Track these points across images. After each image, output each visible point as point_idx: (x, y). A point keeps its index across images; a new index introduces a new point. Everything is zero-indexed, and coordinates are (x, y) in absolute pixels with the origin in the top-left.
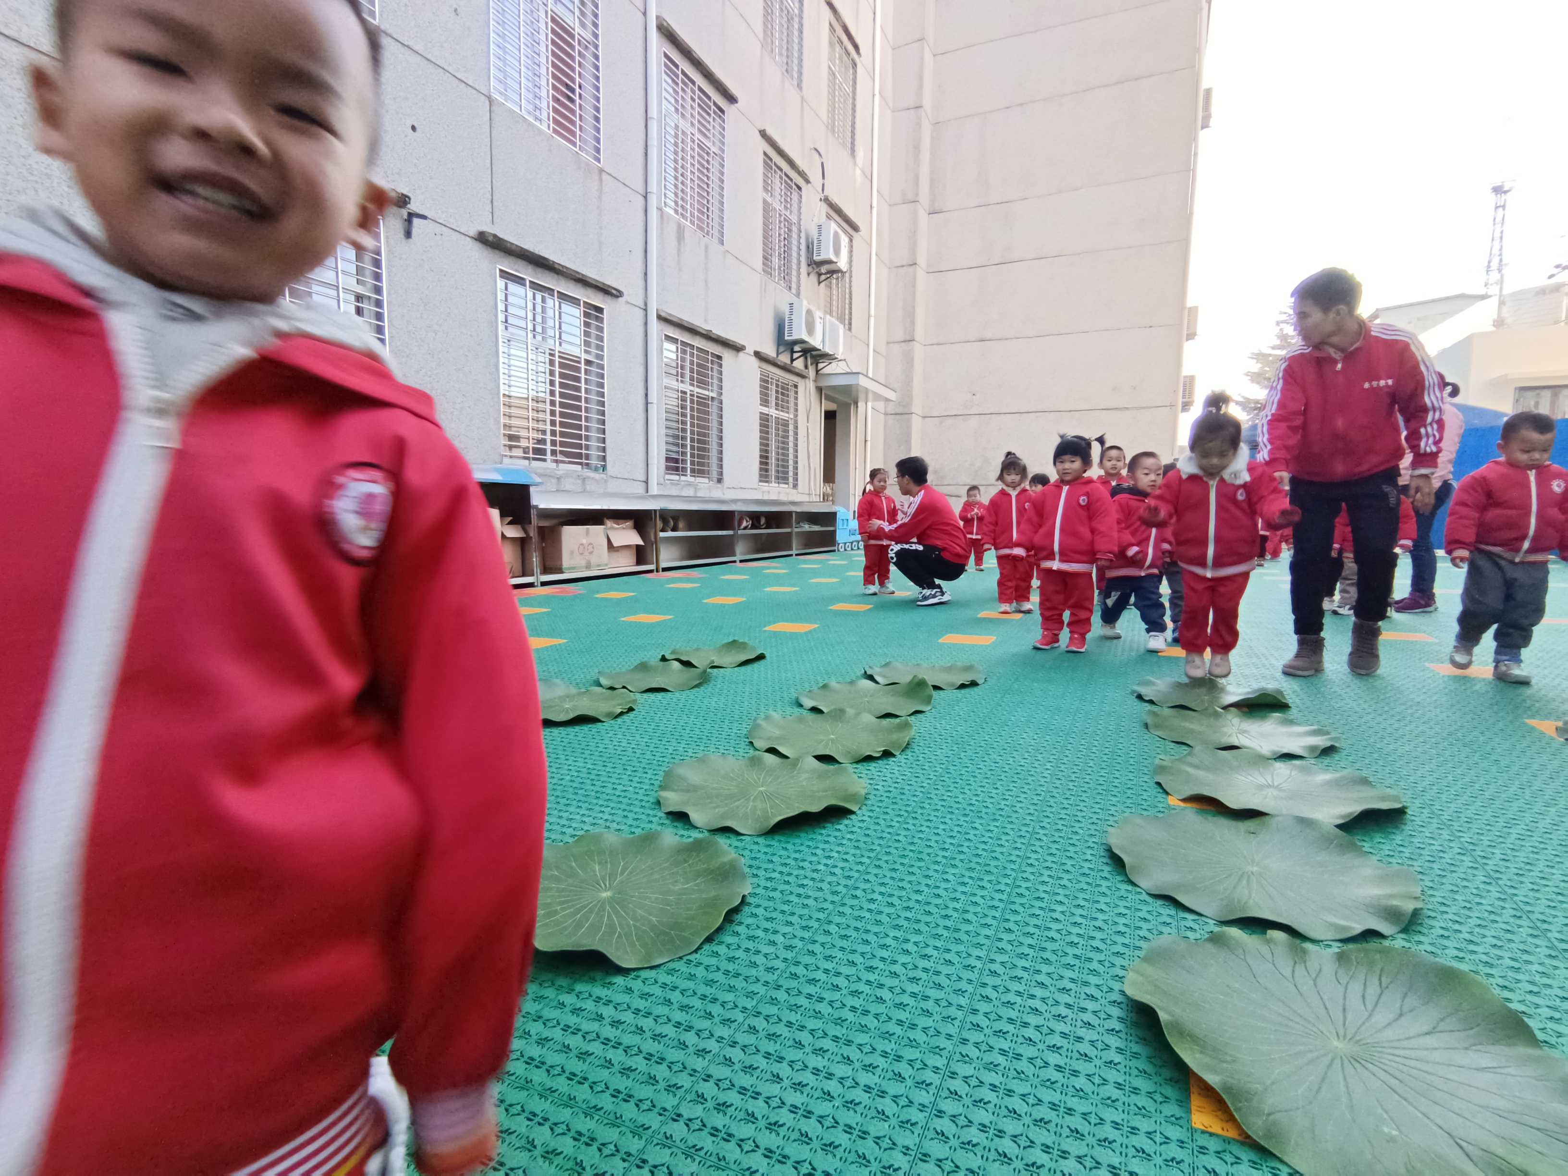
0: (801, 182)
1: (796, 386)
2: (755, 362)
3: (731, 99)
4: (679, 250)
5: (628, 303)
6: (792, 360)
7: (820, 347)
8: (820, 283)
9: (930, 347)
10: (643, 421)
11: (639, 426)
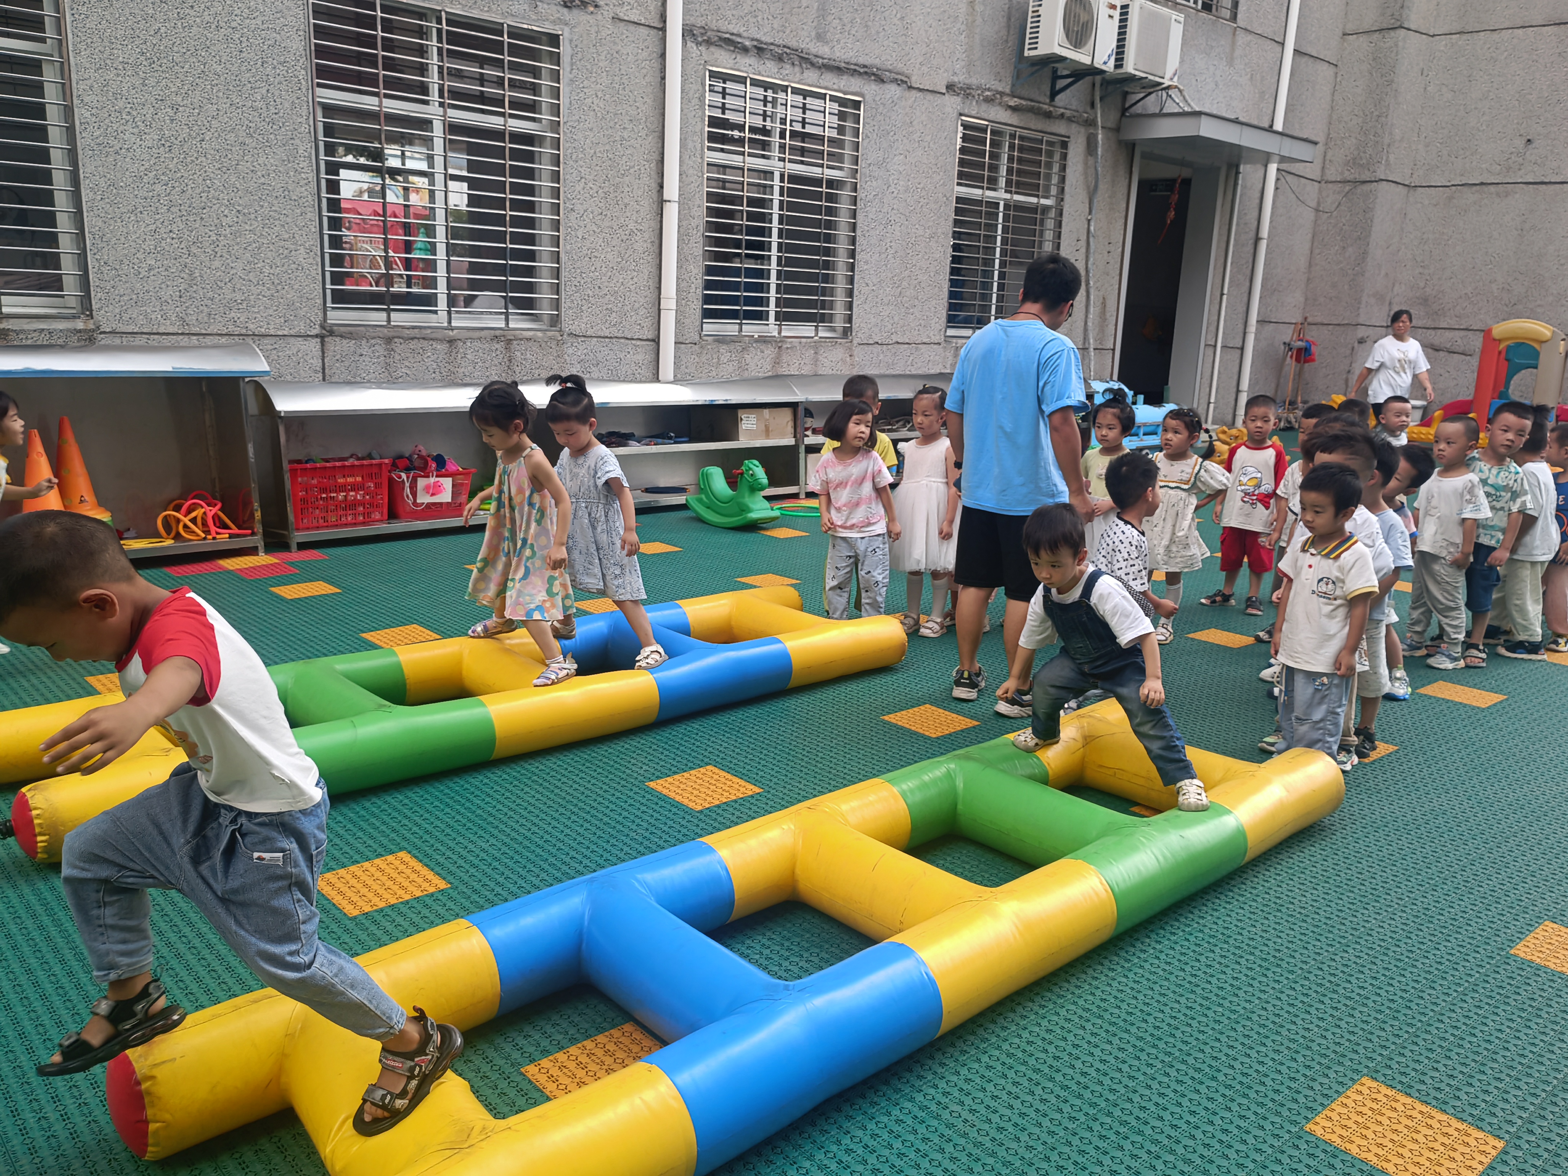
1: (1064, 145)
2: (951, 106)
5: (616, 19)
7: (1110, 67)
9: (1442, 42)
10: (649, 235)
11: (643, 243)
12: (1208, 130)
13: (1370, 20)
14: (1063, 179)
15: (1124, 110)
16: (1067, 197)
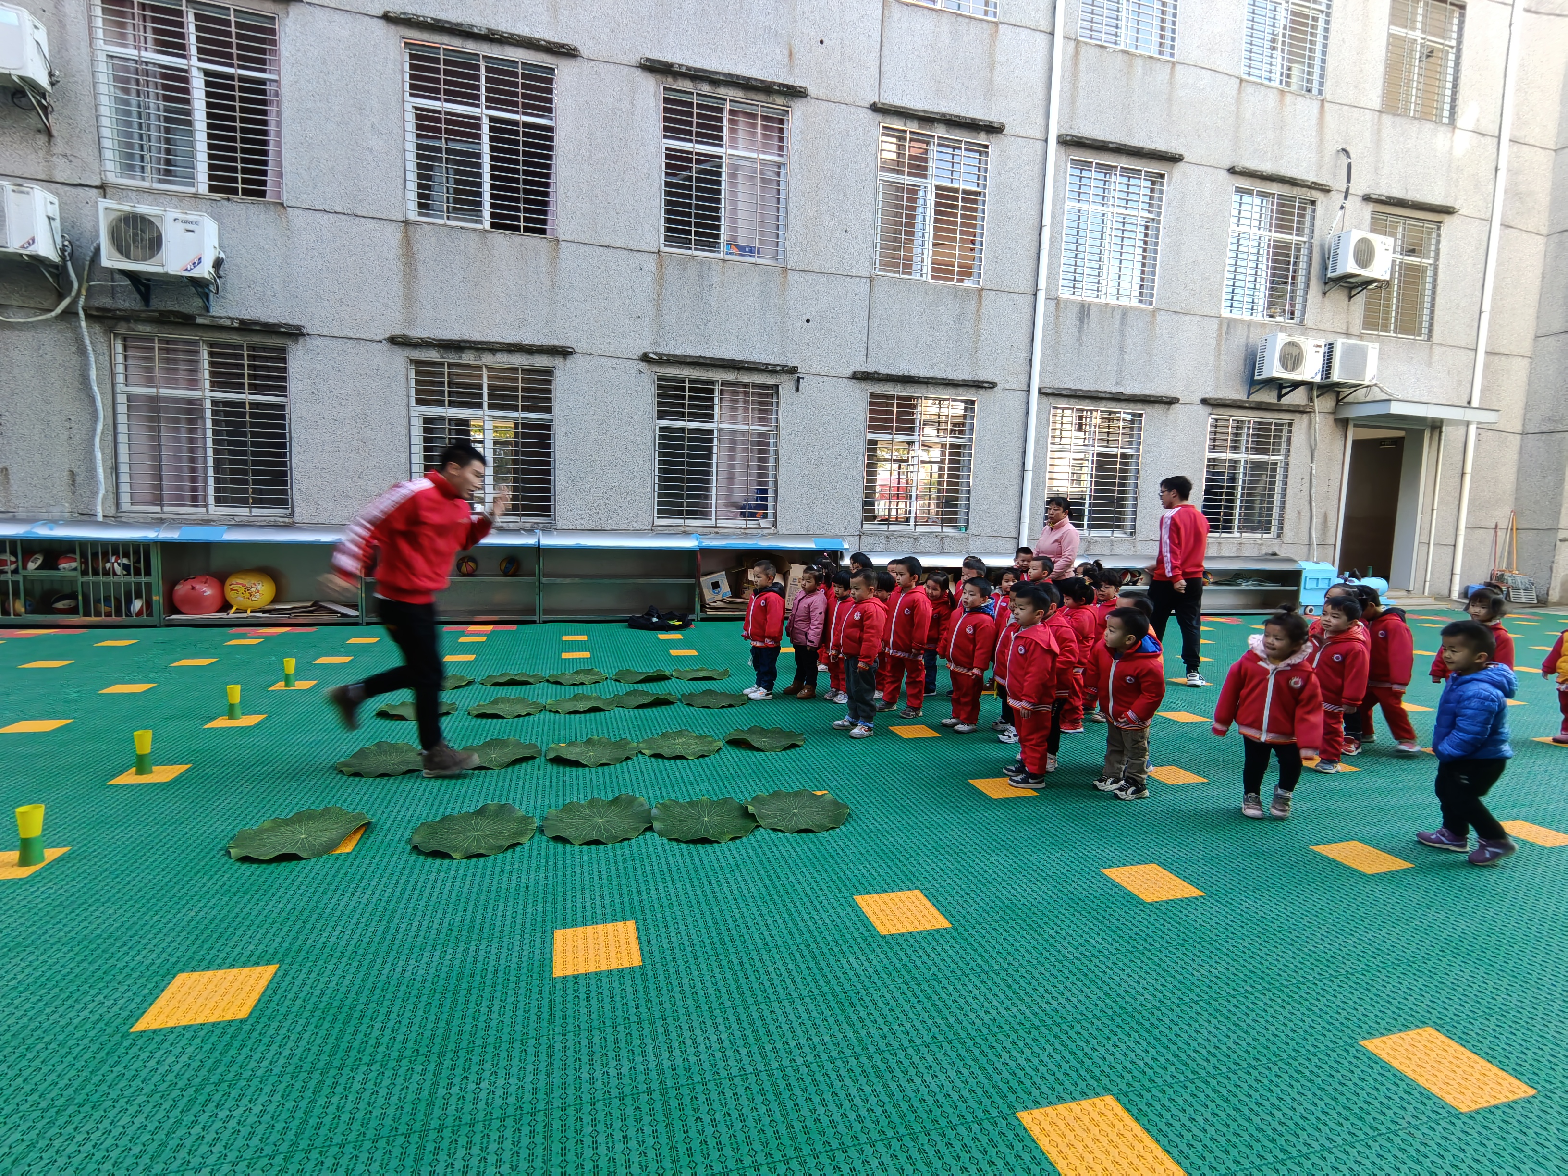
0: (1316, 195)
1: (1290, 425)
2: (1204, 410)
3: (1174, 159)
4: (1080, 330)
5: (1005, 389)
6: (1280, 397)
7: (1317, 379)
8: (1350, 298)
10: (1017, 487)
11: (1013, 491)
13: (1557, 326)
14: (1289, 444)
15: (1338, 401)
16: (1292, 453)
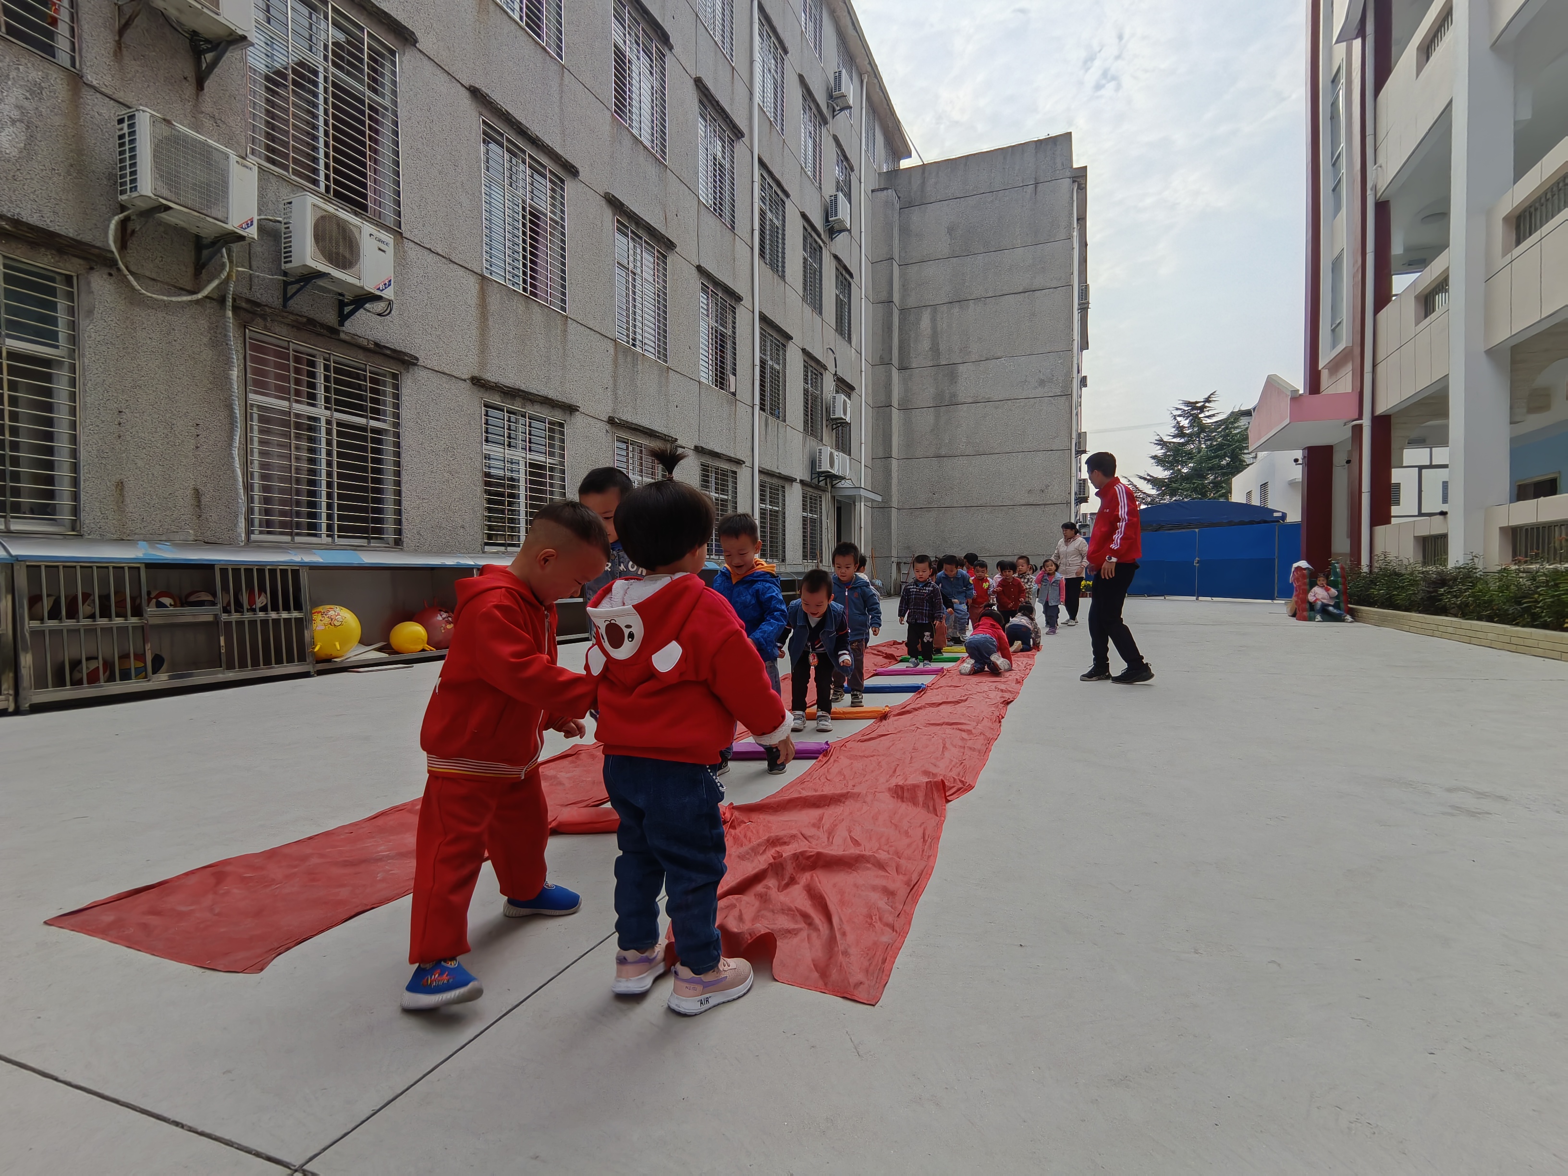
0: (822, 371)
2: (800, 487)
3: (789, 338)
4: (766, 432)
5: (746, 466)
6: (819, 482)
9: (902, 461)
12: (863, 493)
13: (881, 455)
14: (821, 509)
15: (833, 486)
16: (823, 515)
